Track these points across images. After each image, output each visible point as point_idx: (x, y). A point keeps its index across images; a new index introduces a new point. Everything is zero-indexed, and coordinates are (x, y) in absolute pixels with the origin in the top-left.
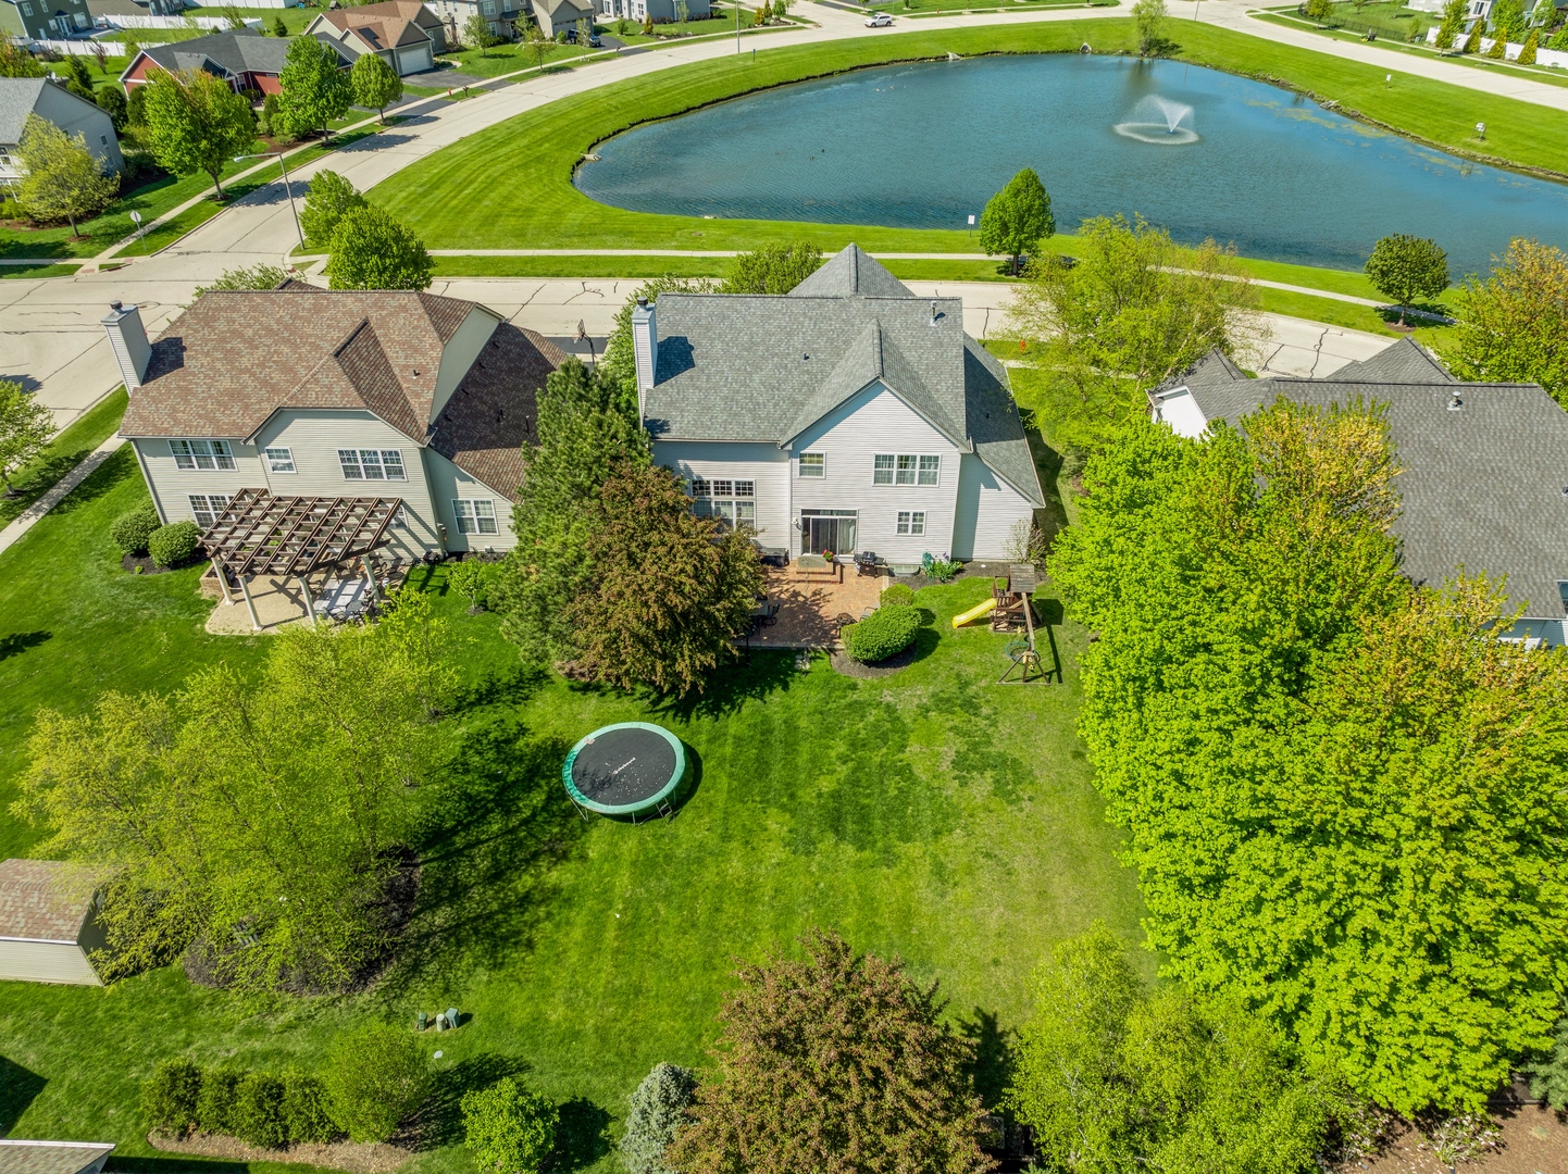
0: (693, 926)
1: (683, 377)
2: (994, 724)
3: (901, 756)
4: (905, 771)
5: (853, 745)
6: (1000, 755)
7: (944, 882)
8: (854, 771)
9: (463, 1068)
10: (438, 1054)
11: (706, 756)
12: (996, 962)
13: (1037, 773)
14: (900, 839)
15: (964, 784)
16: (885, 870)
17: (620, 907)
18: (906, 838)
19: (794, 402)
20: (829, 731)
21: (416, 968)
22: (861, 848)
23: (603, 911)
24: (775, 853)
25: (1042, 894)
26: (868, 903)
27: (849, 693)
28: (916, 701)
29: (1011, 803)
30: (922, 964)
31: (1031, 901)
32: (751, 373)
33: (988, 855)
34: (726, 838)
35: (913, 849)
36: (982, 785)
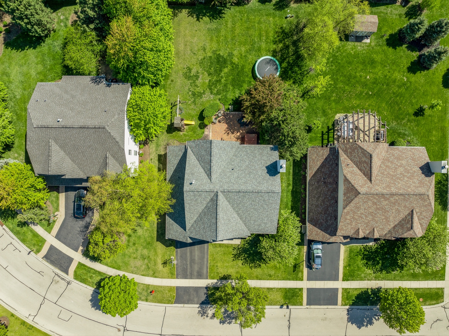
0: (250, 36)
1: (269, 163)
2: (189, 89)
3: (210, 78)
4: (210, 74)
5: (220, 81)
6: (189, 80)
7: (204, 47)
8: (220, 74)
9: (284, 9)
10: (289, 11)
11: (251, 78)
12: (196, 31)
13: (182, 75)
14: (211, 57)
15: (197, 71)
16: (215, 49)
17: (264, 40)
18: (210, 57)
19: (236, 156)
20: (225, 85)
21: (296, 27)
22: (219, 54)
23: (266, 39)
24: (235, 53)
25: (186, 45)
26: (218, 42)
27: (221, 97)
28: (206, 96)
29: (188, 67)
30: (209, 30)
31: (188, 43)
32: (249, 165)
33: (195, 54)
34: (245, 56)
35: (209, 54)
36: (193, 72)
